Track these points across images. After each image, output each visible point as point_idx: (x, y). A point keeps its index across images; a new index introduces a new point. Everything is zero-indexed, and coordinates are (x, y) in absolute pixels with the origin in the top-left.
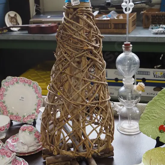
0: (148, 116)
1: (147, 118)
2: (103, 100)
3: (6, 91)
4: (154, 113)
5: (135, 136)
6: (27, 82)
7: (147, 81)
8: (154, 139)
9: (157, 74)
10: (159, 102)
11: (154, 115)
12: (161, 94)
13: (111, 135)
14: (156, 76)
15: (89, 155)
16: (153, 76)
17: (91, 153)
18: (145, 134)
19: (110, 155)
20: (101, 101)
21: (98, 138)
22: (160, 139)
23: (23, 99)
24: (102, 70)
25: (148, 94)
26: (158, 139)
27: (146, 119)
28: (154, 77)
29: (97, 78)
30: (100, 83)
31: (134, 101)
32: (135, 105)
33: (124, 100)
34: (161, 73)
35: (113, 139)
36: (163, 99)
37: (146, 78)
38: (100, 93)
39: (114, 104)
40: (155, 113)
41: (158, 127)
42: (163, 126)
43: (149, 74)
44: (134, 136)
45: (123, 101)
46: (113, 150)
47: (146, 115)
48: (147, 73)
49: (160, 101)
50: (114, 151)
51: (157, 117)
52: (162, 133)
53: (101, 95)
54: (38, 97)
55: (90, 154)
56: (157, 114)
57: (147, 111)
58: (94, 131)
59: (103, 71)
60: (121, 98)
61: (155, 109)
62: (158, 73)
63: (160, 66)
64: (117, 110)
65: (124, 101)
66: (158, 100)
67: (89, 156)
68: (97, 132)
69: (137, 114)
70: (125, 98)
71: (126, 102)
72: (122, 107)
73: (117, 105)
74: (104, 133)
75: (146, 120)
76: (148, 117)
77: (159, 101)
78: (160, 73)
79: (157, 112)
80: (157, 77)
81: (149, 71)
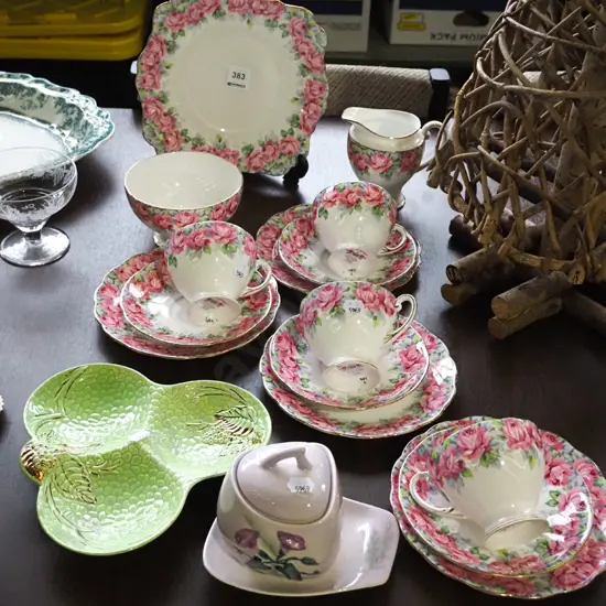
3: (169, 50)
6: (262, 12)
23: (240, 82)
54: (305, 69)
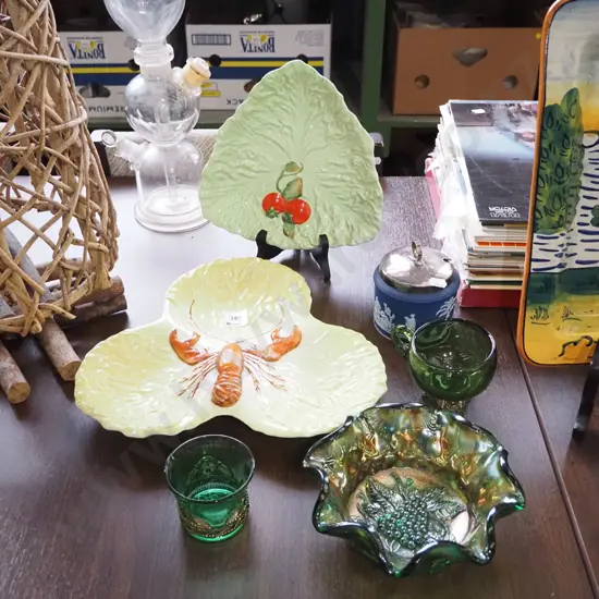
0: (227, 170)
1: (226, 177)
2: (57, 123)
4: (244, 155)
5: (193, 234)
7: (224, 64)
8: (250, 239)
9: (252, 41)
10: (257, 119)
11: (246, 162)
12: (262, 91)
13: (104, 247)
14: (248, 48)
15: (33, 323)
16: (242, 48)
17: (37, 315)
18: (220, 226)
19: (113, 307)
20: (48, 130)
21: (56, 263)
22: (268, 236)
24: (35, 8)
25: (229, 102)
26: (261, 238)
27: (221, 179)
28: (245, 49)
29: (19, 41)
30: (32, 60)
31: (181, 124)
32: (183, 136)
33: (147, 121)
34: (263, 39)
35: (116, 258)
36: (269, 107)
37: (221, 56)
38: (41, 98)
39: (114, 137)
40: (248, 157)
41: (261, 200)
42: (276, 194)
43: (228, 42)
44: (189, 235)
45: (143, 127)
46: (123, 291)
47: (220, 167)
48: (223, 40)
49: (260, 115)
50: (125, 294)
51: (255, 169)
52: (272, 217)
53: (44, 107)
55: (36, 320)
56: (253, 159)
57: (222, 150)
58: (39, 238)
59: (40, 12)
60: (136, 116)
61: (248, 144)
62: (253, 36)
63: (259, 18)
64: (129, 158)
65: (148, 125)
66: (254, 111)
67: (34, 327)
68: (49, 243)
69: (193, 163)
70: (149, 116)
71: (153, 127)
72: (143, 145)
73: (127, 142)
74: (77, 242)
75: (222, 184)
76: (226, 174)
77: (256, 115)
78: (259, 37)
79: (253, 153)
80: (251, 51)
81: (227, 33)
